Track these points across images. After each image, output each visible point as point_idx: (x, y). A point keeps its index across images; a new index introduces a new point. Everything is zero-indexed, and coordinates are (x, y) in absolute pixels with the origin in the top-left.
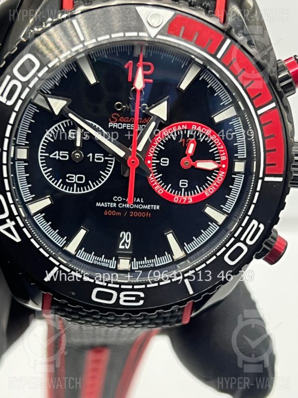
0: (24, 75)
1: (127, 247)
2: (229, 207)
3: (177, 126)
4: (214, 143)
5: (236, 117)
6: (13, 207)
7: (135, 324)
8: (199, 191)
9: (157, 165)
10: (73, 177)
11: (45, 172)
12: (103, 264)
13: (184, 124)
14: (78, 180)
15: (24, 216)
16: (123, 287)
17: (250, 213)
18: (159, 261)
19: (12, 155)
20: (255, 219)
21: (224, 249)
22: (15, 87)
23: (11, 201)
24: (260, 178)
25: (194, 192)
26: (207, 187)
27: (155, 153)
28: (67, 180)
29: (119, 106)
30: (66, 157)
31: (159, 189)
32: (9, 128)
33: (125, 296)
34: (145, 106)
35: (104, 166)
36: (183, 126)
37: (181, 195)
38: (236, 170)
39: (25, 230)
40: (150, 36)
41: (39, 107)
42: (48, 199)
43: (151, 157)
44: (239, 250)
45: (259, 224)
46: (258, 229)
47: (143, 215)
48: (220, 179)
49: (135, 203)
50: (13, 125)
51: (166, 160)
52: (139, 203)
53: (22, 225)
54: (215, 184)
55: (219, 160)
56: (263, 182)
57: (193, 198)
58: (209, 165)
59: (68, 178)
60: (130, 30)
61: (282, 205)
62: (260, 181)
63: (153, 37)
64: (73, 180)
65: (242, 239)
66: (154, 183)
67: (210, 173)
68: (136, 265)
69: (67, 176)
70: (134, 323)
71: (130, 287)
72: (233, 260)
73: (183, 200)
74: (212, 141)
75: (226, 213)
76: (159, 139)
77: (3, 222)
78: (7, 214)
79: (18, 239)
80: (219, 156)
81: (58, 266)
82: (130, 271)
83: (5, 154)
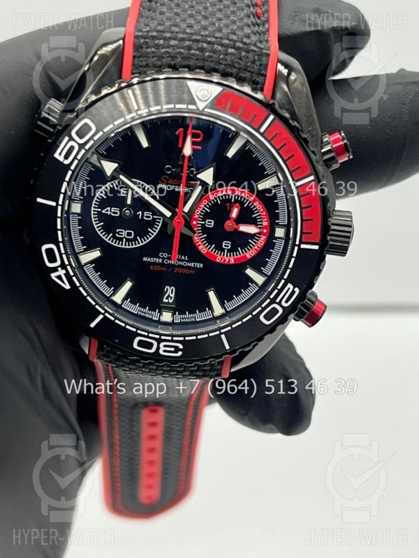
0: (81, 138)
1: (171, 301)
2: (268, 270)
3: (222, 191)
4: (257, 209)
5: (278, 185)
6: (64, 256)
7: (176, 375)
8: (241, 253)
9: (203, 226)
10: (122, 232)
11: (97, 225)
12: (147, 316)
13: (230, 190)
14: (127, 235)
15: (74, 265)
16: (163, 337)
17: (285, 277)
18: (199, 316)
19: (66, 208)
20: (291, 283)
21: (260, 309)
22: (72, 148)
23: (63, 251)
25: (236, 254)
26: (249, 250)
27: (200, 214)
28: (117, 235)
29: (169, 169)
30: (116, 213)
31: (203, 248)
32: (65, 184)
33: (165, 346)
34: (193, 171)
35: (152, 224)
36: (228, 191)
37: (224, 255)
38: (276, 235)
39: (74, 278)
40: (198, 109)
41: (94, 166)
42: (98, 251)
43: (196, 218)
44: (274, 311)
45: (294, 288)
46: (293, 292)
47: (187, 271)
48: (261, 243)
49: (179, 260)
50: (69, 183)
51: (211, 222)
52: (183, 260)
53: (72, 274)
54: (256, 247)
55: (261, 225)
56: (299, 249)
57: (235, 259)
58: (250, 229)
59: (118, 233)
60: (180, 102)
61: (317, 272)
62: (296, 248)
63: (201, 109)
64: (122, 235)
65: (278, 301)
66: (198, 242)
67: (252, 236)
68: (178, 318)
69: (117, 231)
70: (175, 373)
71: (170, 338)
72: (268, 320)
73: (225, 260)
74: (255, 207)
75: (266, 275)
76: (205, 202)
77: (55, 269)
78: (58, 263)
79: (67, 287)
80: (261, 221)
81: (103, 314)
82: (172, 324)
83: (60, 208)
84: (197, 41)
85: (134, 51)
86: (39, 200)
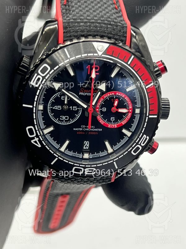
0: (43, 73)
2: (133, 129)
3: (110, 93)
4: (126, 101)
5: (136, 89)
6: (38, 131)
8: (119, 122)
9: (101, 111)
10: (63, 117)
11: (51, 115)
12: (76, 156)
13: (113, 93)
14: (66, 119)
16: (86, 166)
17: (143, 132)
18: (102, 154)
19: (37, 108)
20: (145, 134)
21: (131, 148)
23: (37, 129)
24: (147, 116)
25: (117, 123)
26: (123, 120)
27: (100, 106)
28: (60, 119)
30: (60, 108)
31: (102, 121)
32: (37, 97)
35: (77, 112)
36: (112, 93)
37: (111, 124)
38: (136, 112)
39: (43, 142)
42: (52, 127)
43: (98, 107)
44: (138, 148)
45: (147, 137)
46: (146, 139)
47: (94, 133)
48: (129, 116)
49: (91, 128)
50: (38, 96)
51: (105, 109)
53: (42, 140)
54: (127, 119)
55: (129, 108)
56: (149, 118)
57: (117, 126)
58: (124, 111)
59: (61, 118)
60: (90, 53)
61: (156, 128)
62: (147, 118)
63: (100, 55)
64: (63, 119)
65: (139, 143)
66: (99, 119)
67: (124, 114)
68: (91, 156)
71: (90, 166)
72: (135, 153)
73: (112, 126)
74: (125, 100)
75: (132, 132)
76: (102, 99)
77: (33, 138)
78: (35, 135)
79: (40, 146)
80: (128, 106)
81: (58, 158)
82: (89, 159)
83: (34, 108)
84: (93, 23)
85: (64, 30)
86: (24, 105)
